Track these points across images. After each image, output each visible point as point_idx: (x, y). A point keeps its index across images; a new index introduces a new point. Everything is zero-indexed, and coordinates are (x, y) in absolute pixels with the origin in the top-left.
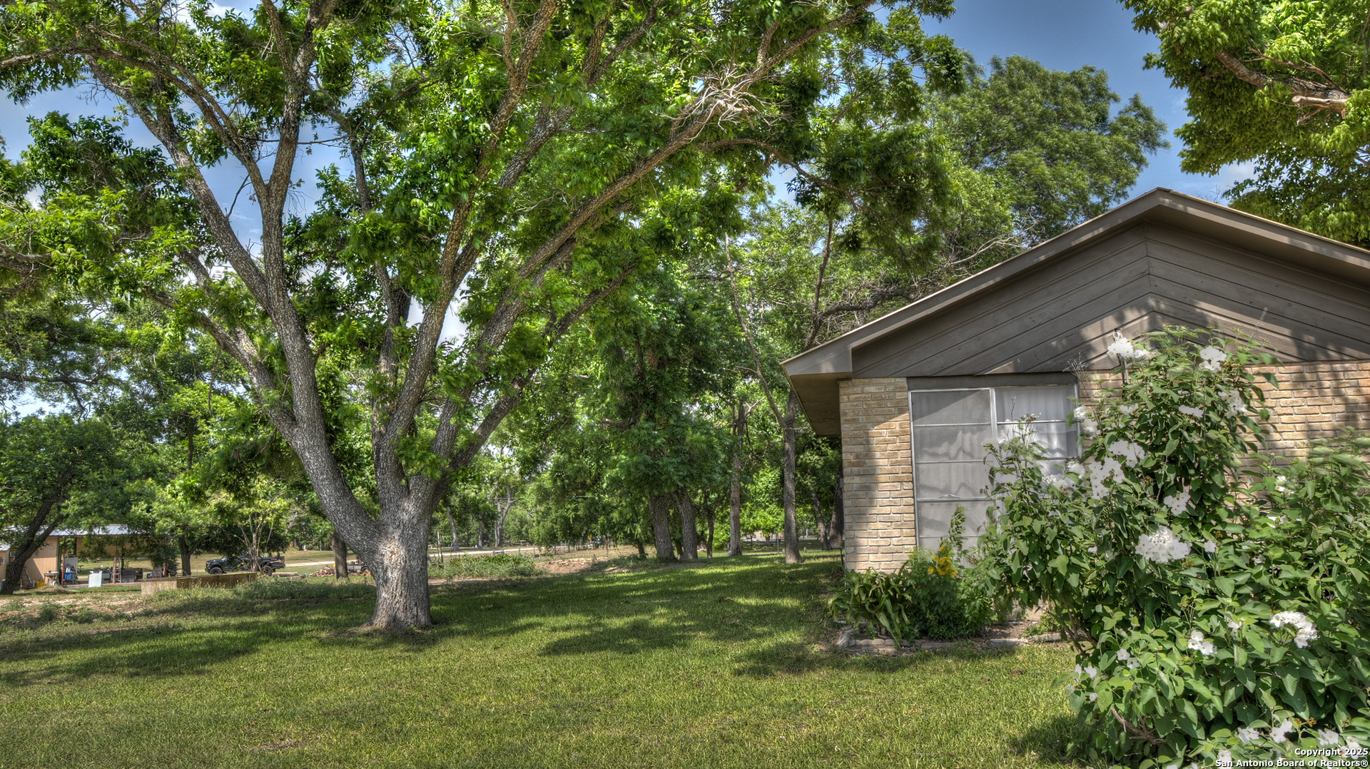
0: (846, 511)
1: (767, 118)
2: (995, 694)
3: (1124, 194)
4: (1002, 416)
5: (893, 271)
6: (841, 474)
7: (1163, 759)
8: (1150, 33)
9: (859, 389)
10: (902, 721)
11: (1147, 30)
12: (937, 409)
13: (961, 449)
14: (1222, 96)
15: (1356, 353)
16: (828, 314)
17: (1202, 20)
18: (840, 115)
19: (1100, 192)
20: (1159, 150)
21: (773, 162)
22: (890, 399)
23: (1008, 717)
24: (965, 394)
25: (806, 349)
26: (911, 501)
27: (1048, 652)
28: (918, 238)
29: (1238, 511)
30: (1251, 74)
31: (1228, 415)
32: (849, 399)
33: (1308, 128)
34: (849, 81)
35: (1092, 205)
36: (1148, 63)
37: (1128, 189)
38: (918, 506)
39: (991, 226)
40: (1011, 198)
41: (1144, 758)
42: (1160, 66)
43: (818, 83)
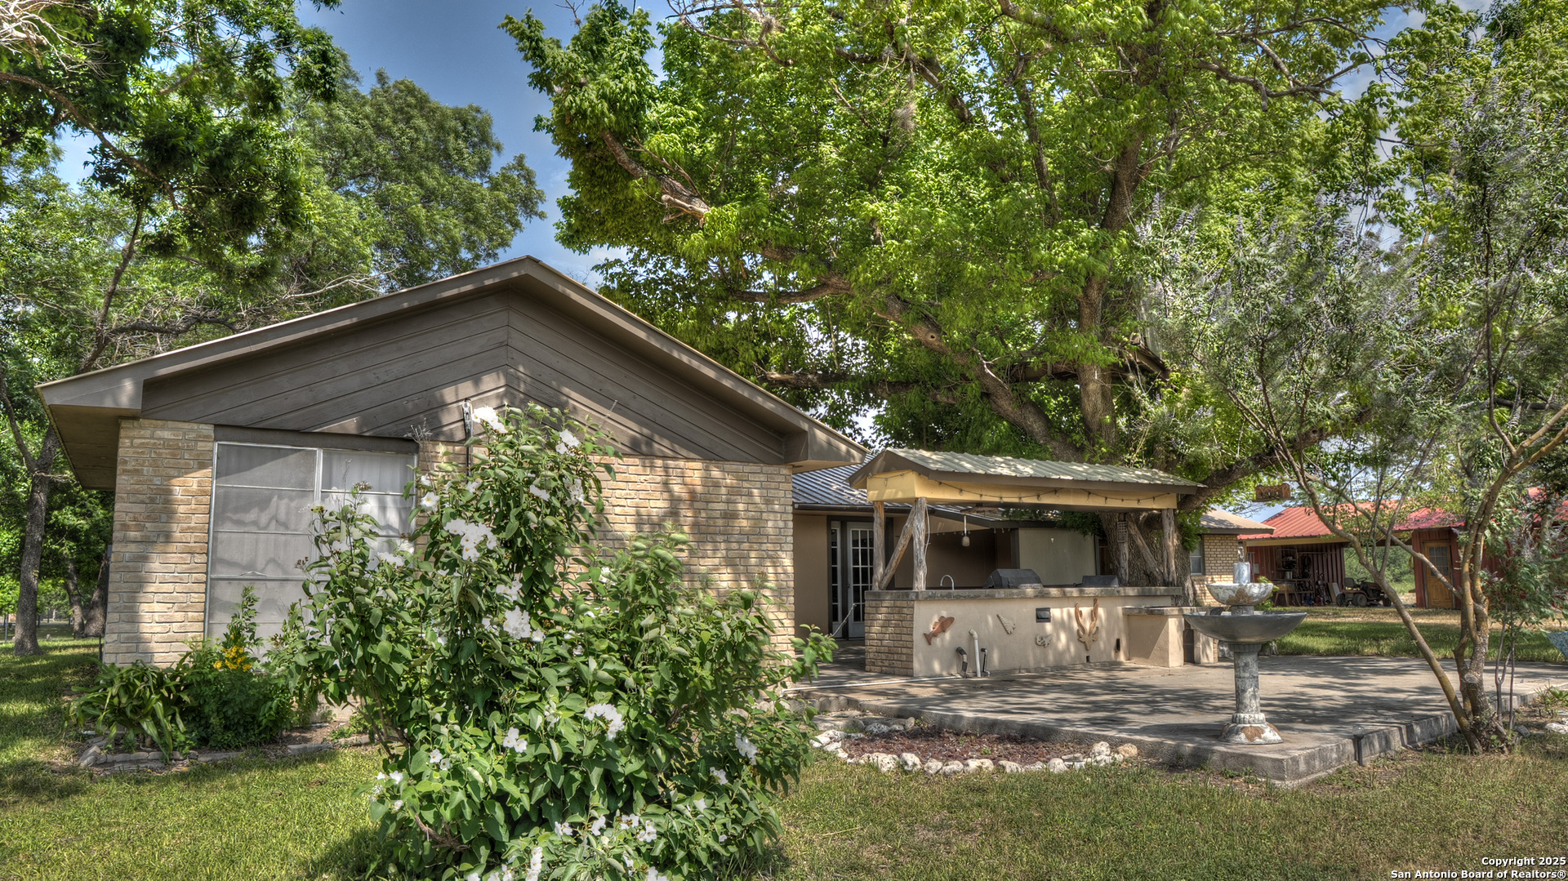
0: (111, 588)
1: (66, 60)
2: (287, 811)
3: (495, 256)
4: (328, 483)
5: (217, 292)
6: (108, 541)
7: (465, 866)
8: (544, 93)
9: (148, 433)
10: (161, 855)
11: (541, 89)
12: (250, 467)
13: (275, 518)
14: (601, 177)
15: (684, 453)
16: (121, 330)
17: (593, 97)
18: (173, 88)
19: (472, 246)
20: (535, 219)
21: (65, 120)
22: (190, 450)
23: (298, 837)
24: (287, 453)
25: (81, 372)
26: (203, 577)
27: (355, 757)
28: (254, 258)
29: (563, 601)
30: (630, 162)
31: (568, 503)
32: (132, 445)
33: (671, 227)
34: (191, 46)
35: (461, 261)
36: (538, 124)
37: (500, 251)
38: (211, 584)
39: (346, 261)
40: (375, 235)
41: (448, 867)
42: (549, 130)
43: (148, 38)
